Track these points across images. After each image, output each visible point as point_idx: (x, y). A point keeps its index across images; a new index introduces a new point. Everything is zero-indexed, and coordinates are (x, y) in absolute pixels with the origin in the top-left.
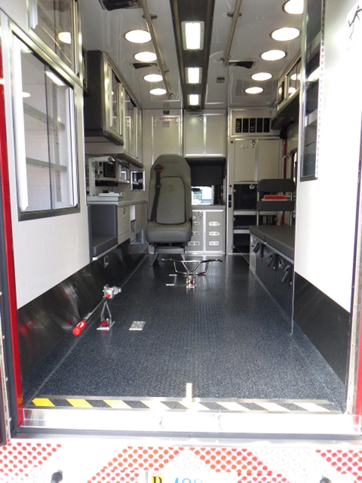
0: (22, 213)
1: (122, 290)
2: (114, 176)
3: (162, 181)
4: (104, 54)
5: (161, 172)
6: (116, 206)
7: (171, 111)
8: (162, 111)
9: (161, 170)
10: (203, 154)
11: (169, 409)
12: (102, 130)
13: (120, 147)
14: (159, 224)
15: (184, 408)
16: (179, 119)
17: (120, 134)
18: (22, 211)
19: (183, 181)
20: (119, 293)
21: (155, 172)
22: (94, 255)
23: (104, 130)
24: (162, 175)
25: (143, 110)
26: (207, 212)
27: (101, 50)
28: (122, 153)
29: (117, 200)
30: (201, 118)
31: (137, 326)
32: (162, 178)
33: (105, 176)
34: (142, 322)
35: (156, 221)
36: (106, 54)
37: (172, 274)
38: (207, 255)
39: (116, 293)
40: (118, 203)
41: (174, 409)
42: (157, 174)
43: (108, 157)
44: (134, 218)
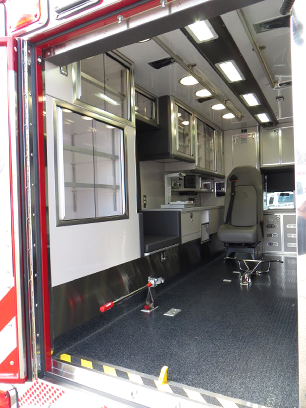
0: (60, 221)
1: (165, 281)
2: (194, 187)
3: (237, 189)
4: (171, 97)
5: (235, 181)
6: (180, 212)
7: (248, 129)
8: (240, 130)
9: (236, 180)
10: (279, 163)
11: (143, 384)
12: (169, 153)
13: (193, 164)
14: (233, 226)
15: (155, 386)
16: (256, 135)
17: (192, 154)
18: (60, 219)
19: (256, 189)
20: (162, 284)
21: (230, 182)
22: (146, 252)
23: (171, 153)
24: (236, 184)
25: (224, 131)
26: (284, 216)
27: (169, 95)
28: (194, 168)
29: (183, 207)
30: (277, 132)
31: (171, 313)
32: (236, 186)
33: (185, 187)
34: (178, 310)
35: (230, 224)
36: (172, 97)
37: (236, 271)
38: (285, 256)
39: (158, 283)
40: (182, 210)
41: (146, 386)
42: (232, 183)
43: (179, 173)
44: (208, 221)
